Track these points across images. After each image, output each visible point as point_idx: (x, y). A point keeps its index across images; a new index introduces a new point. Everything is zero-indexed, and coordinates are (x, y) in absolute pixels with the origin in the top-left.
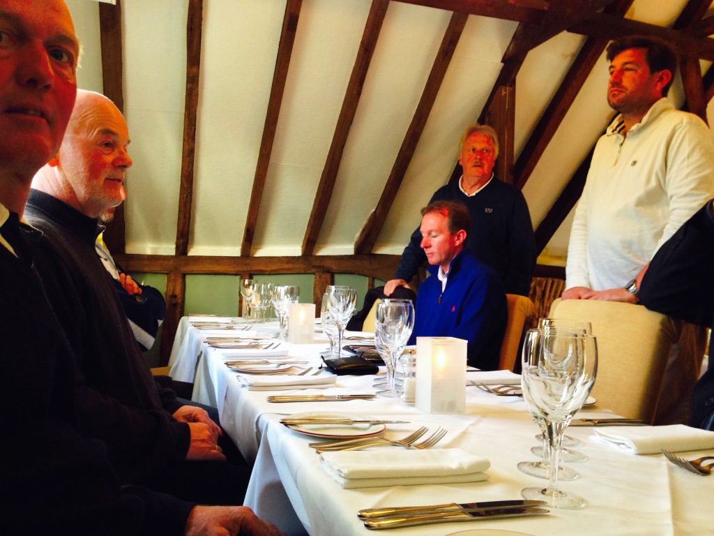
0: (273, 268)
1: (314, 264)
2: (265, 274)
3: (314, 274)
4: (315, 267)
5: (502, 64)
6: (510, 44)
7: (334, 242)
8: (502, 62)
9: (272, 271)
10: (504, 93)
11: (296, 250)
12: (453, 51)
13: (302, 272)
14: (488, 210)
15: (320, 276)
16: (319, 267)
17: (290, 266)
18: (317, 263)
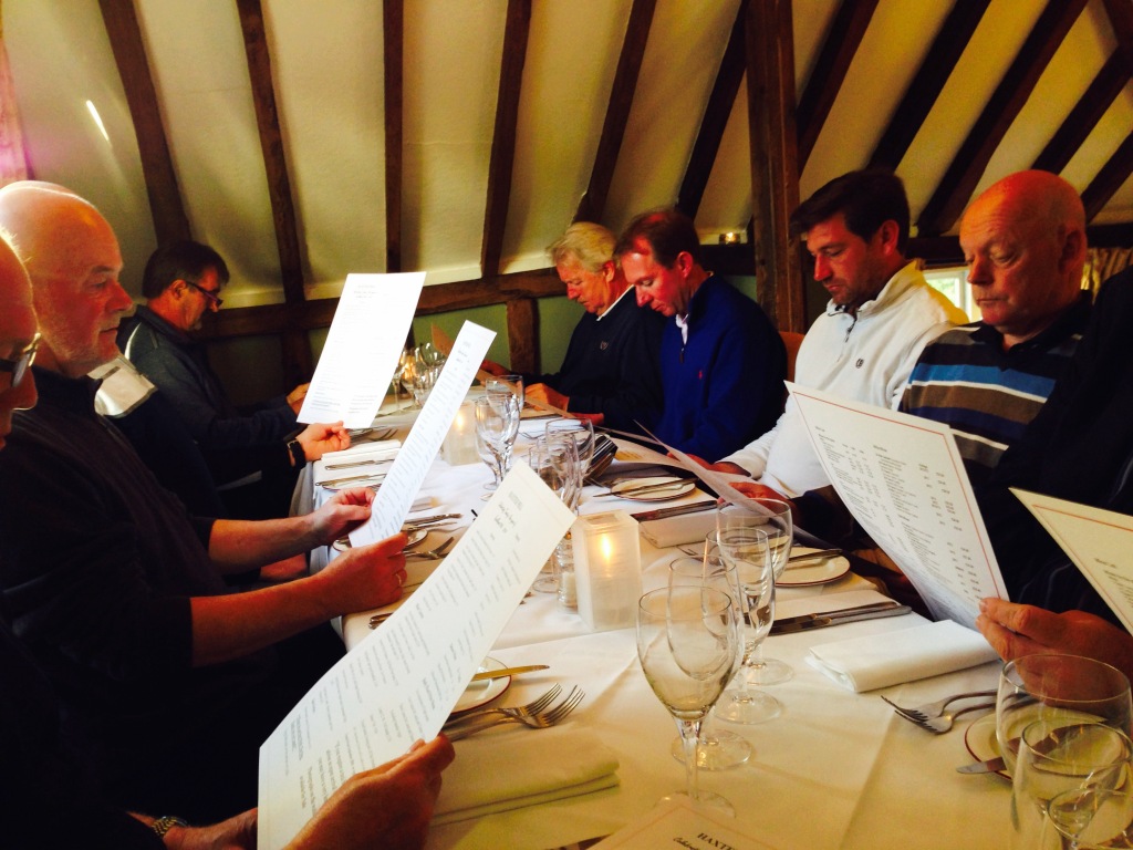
0: (440, 304)
1: (502, 289)
2: (429, 314)
3: (505, 303)
4: (504, 292)
7: (531, 249)
9: (438, 308)
11: (471, 270)
13: (487, 302)
15: (515, 306)
16: (511, 292)
17: (466, 296)
18: (505, 287)
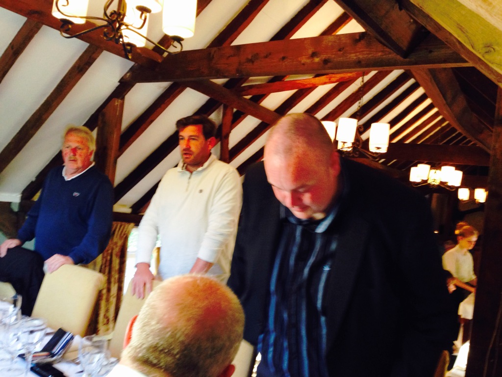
5: (119, 84)
6: (128, 72)
8: (119, 82)
10: (116, 103)
12: (87, 69)
14: (76, 194)
